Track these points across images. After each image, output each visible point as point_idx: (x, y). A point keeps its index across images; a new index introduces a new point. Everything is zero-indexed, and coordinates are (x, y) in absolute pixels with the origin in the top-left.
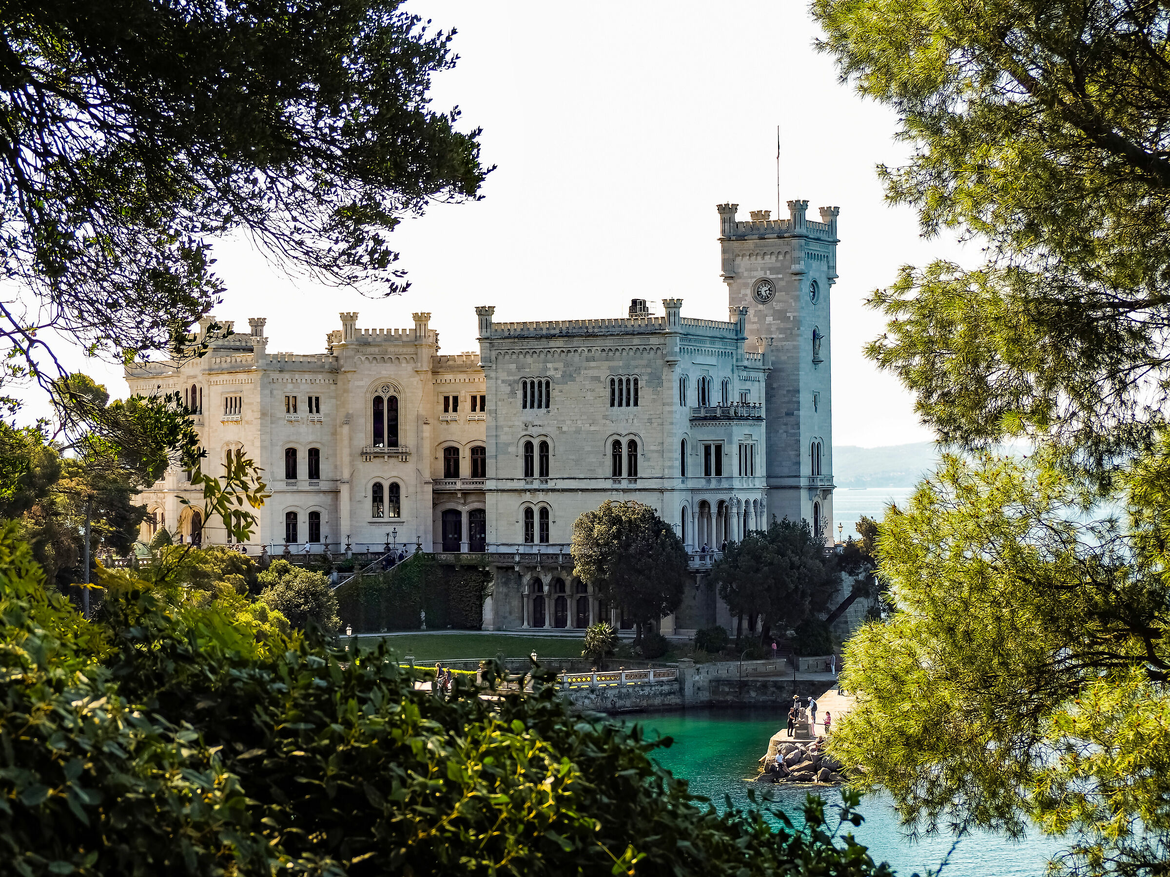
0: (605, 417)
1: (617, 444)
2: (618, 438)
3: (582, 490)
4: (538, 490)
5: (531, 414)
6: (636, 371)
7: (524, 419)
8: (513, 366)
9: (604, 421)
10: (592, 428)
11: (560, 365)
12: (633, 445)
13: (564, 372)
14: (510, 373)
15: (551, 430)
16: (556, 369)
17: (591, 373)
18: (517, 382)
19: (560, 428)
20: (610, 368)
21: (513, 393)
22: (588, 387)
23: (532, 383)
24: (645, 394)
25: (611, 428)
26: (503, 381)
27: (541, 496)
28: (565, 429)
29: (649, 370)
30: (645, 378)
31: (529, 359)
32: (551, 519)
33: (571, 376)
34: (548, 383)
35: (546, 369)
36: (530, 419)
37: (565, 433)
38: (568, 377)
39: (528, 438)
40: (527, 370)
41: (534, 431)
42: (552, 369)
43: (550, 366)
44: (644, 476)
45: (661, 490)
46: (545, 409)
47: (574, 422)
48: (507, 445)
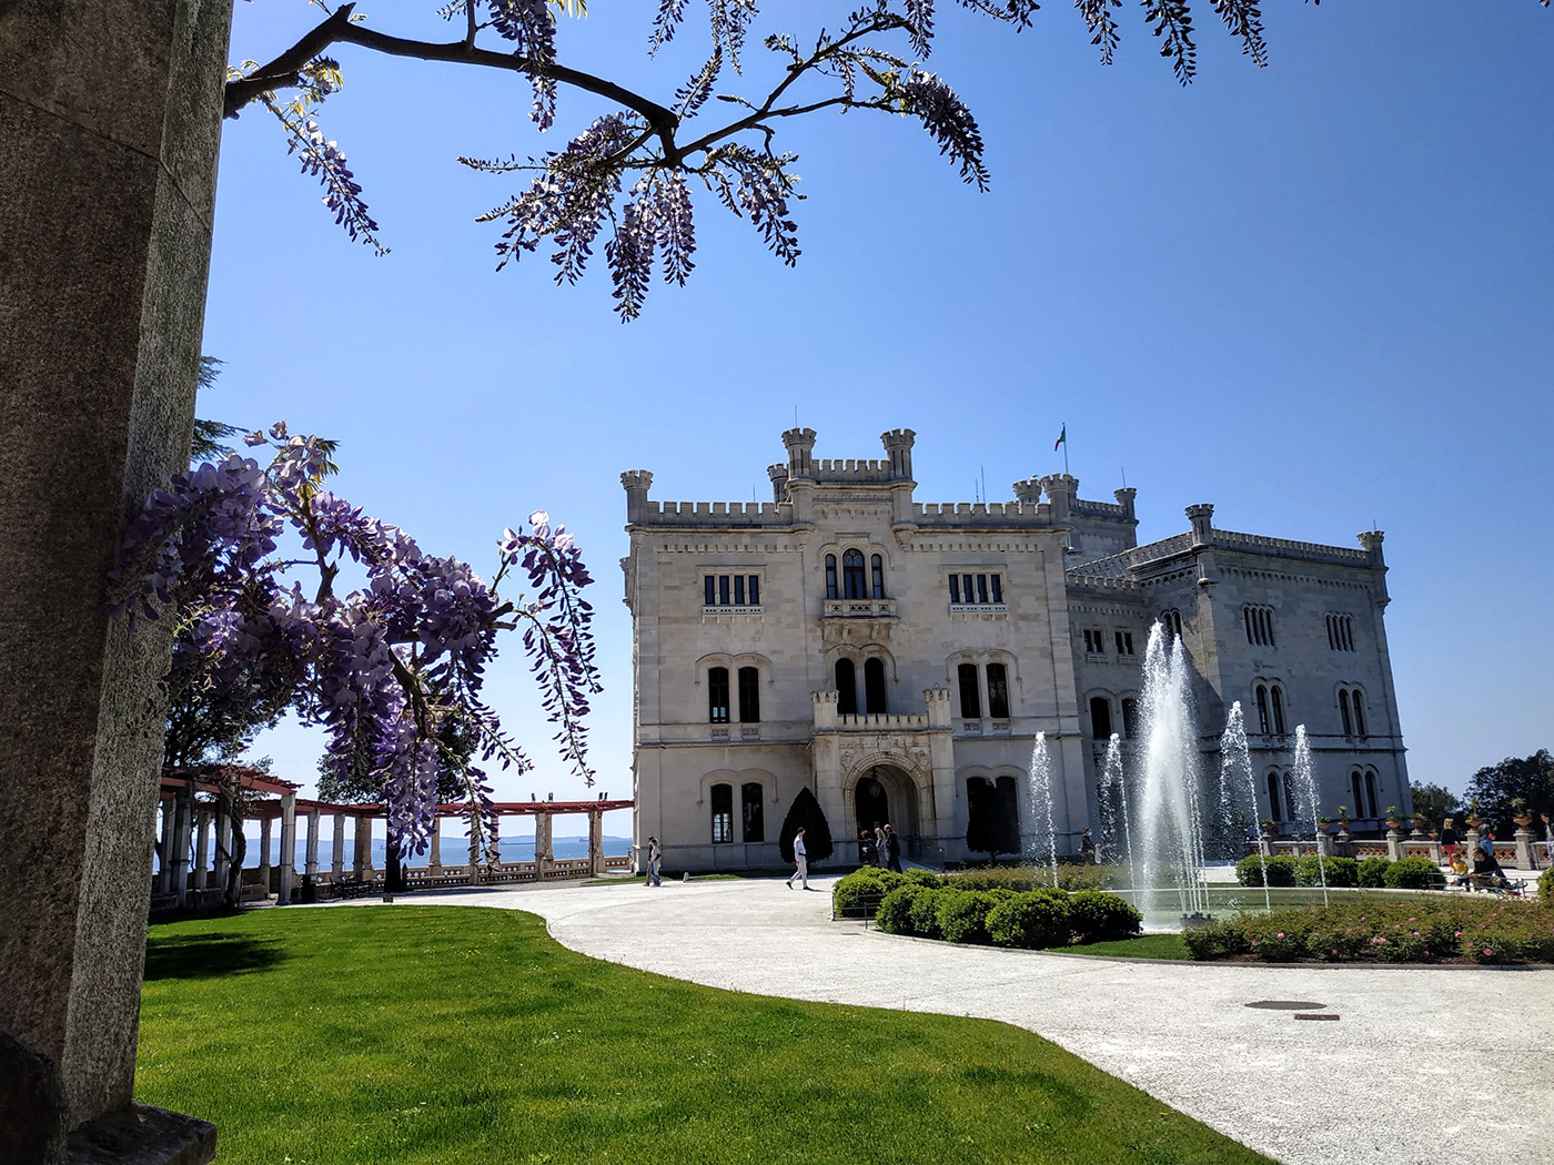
1: (1343, 694)
2: (1343, 686)
4: (1281, 750)
5: (1259, 651)
6: (1349, 610)
8: (1234, 588)
9: (1329, 666)
10: (1320, 674)
11: (1280, 593)
12: (1357, 694)
13: (1284, 602)
14: (1231, 597)
15: (1281, 673)
16: (1276, 598)
17: (1308, 606)
18: (1239, 608)
19: (1289, 671)
20: (1327, 603)
21: (1237, 621)
22: (1308, 623)
23: (1254, 611)
24: (1359, 636)
25: (1337, 674)
26: (1226, 606)
27: (1283, 758)
28: (1294, 673)
29: (1360, 610)
30: (1358, 618)
31: (1249, 582)
34: (1268, 614)
35: (1266, 597)
36: (1260, 657)
37: (1294, 677)
38: (1289, 608)
39: (1262, 682)
40: (1248, 595)
41: (1266, 673)
42: (1273, 595)
43: (1270, 592)
44: (1375, 734)
45: (1394, 752)
46: (1272, 648)
47: (1302, 664)
48: (1241, 689)
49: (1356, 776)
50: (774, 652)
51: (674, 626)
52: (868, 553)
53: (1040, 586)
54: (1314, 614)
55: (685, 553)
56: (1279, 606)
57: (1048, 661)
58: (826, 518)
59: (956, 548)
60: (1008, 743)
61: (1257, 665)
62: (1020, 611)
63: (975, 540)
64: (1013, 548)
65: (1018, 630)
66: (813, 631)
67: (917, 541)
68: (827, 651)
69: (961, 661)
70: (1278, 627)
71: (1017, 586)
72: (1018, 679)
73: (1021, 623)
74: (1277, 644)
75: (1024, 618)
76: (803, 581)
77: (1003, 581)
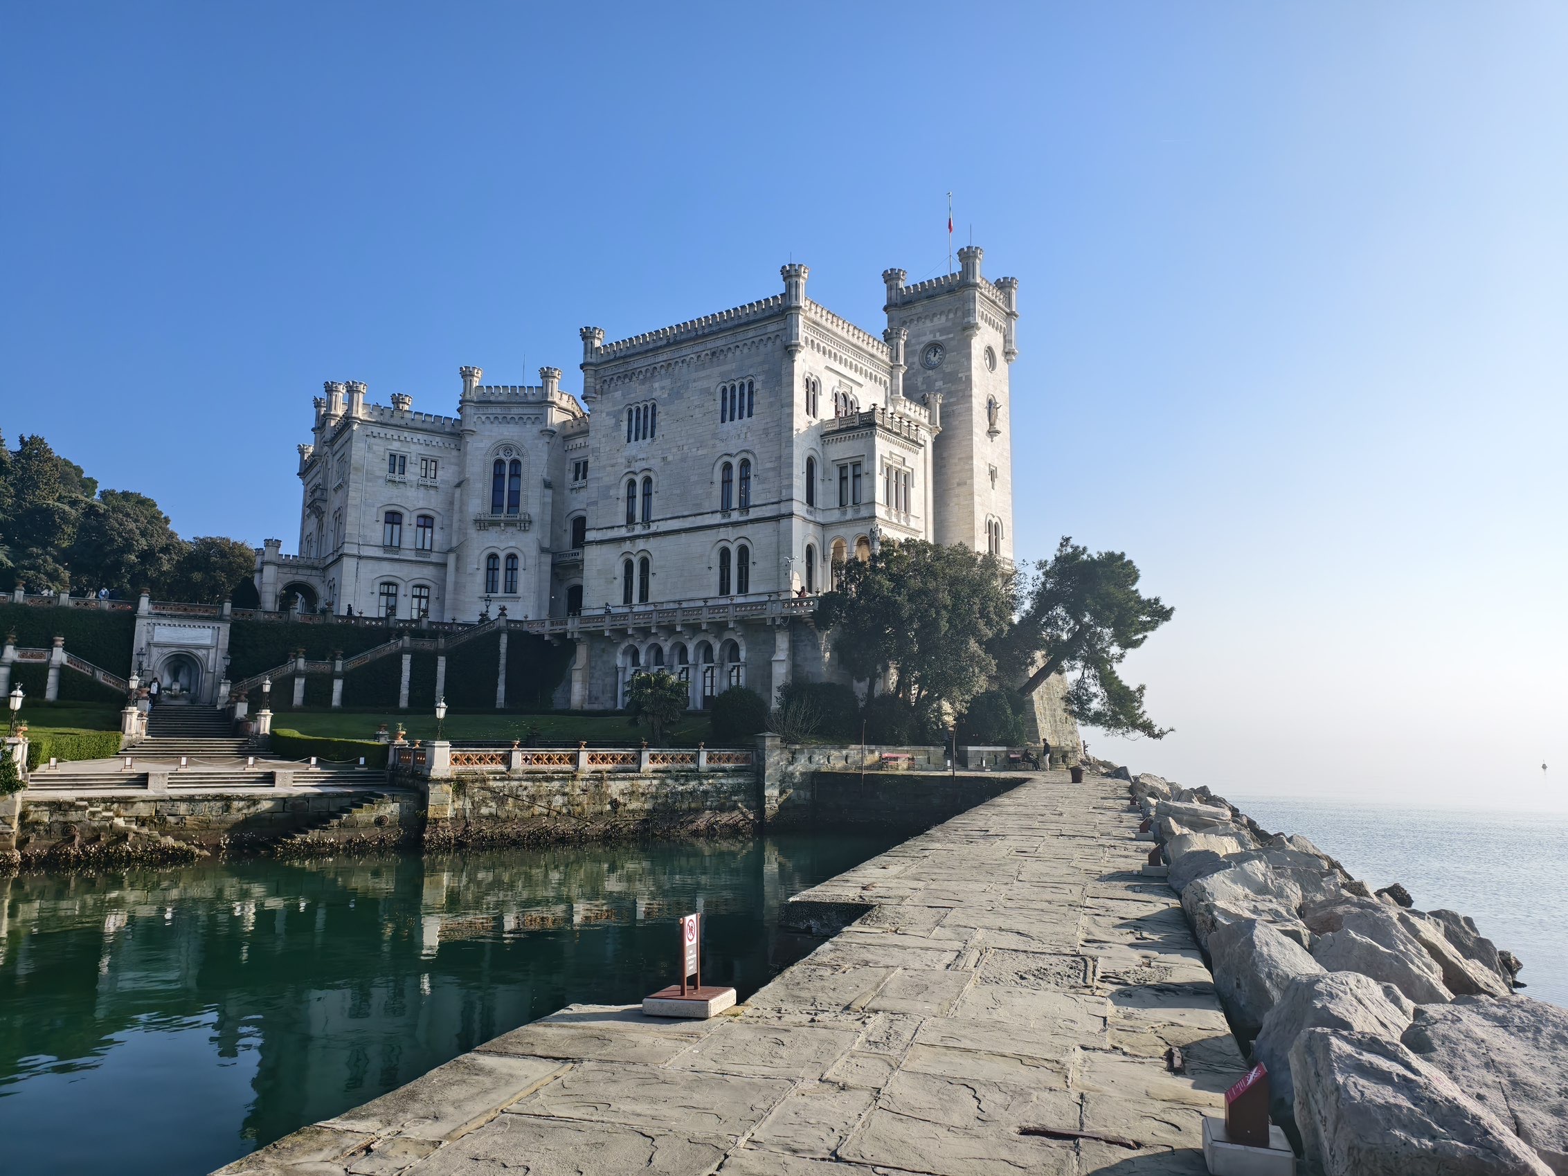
0: (715, 436)
1: (727, 467)
2: (727, 459)
3: (686, 530)
4: (639, 537)
5: (635, 448)
6: (751, 371)
7: (626, 454)
8: (618, 394)
9: (712, 442)
10: (700, 452)
11: (667, 383)
12: (745, 465)
13: (671, 390)
14: (615, 403)
15: (655, 463)
16: (663, 388)
17: (699, 385)
18: (621, 412)
19: (664, 459)
20: (720, 374)
21: (618, 425)
22: (696, 403)
23: (638, 410)
24: (761, 398)
25: (721, 448)
26: (608, 414)
27: (641, 544)
28: (670, 458)
29: (766, 367)
30: (761, 378)
31: (635, 382)
32: (652, 571)
33: (678, 392)
34: (654, 406)
35: (652, 390)
36: (634, 452)
37: (669, 463)
38: (676, 395)
39: (631, 476)
40: (632, 396)
41: (637, 466)
42: (659, 388)
43: (656, 385)
44: (757, 503)
45: (777, 518)
46: (649, 440)
47: (680, 448)
48: (608, 488)
49: (725, 554)
54: (707, 390)
56: (665, 396)
70: (660, 417)
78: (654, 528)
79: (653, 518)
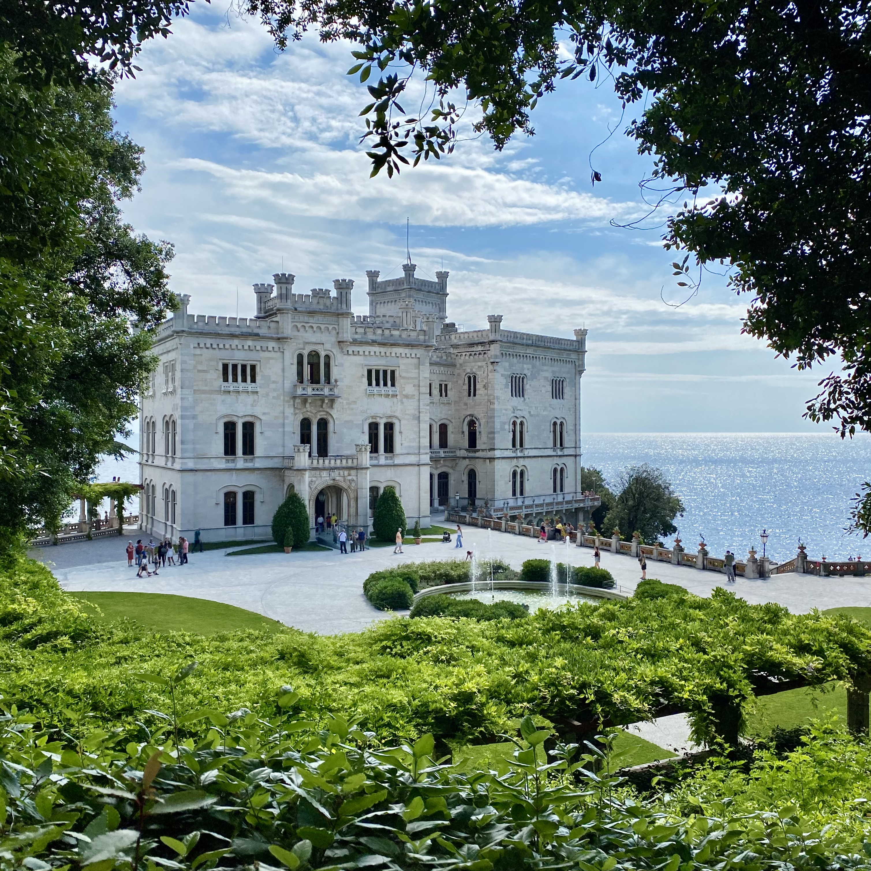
0: (550, 405)
1: (555, 424)
2: (555, 420)
3: (541, 457)
4: (521, 457)
5: (515, 402)
6: (564, 376)
7: (512, 404)
8: (507, 364)
9: (550, 408)
10: (545, 413)
11: (530, 366)
12: (562, 424)
13: (532, 372)
14: (505, 370)
15: (526, 413)
16: (528, 370)
17: (544, 374)
18: (509, 376)
19: (530, 412)
20: (553, 372)
21: (507, 384)
22: (543, 384)
23: (516, 378)
24: (567, 390)
25: (553, 413)
26: (502, 375)
27: (522, 462)
28: (532, 413)
29: (569, 375)
30: (567, 380)
31: (515, 360)
32: (526, 477)
33: (535, 375)
34: (523, 379)
35: (523, 369)
36: (516, 405)
37: (531, 415)
39: (515, 419)
40: (514, 368)
41: (518, 413)
42: (526, 369)
43: (525, 366)
44: (568, 446)
45: (576, 456)
46: (522, 399)
47: (536, 408)
48: (505, 423)
49: (555, 470)
50: (264, 414)
51: (203, 396)
52: (323, 354)
53: (416, 378)
54: (546, 378)
55: (211, 350)
56: (529, 374)
57: (417, 422)
58: (298, 331)
59: (372, 353)
60: (392, 468)
61: (514, 409)
62: (404, 393)
63: (383, 350)
64: (403, 355)
65: (402, 403)
66: (288, 401)
67: (351, 349)
68: (295, 414)
69: (371, 421)
70: (527, 387)
71: (404, 378)
72: (400, 432)
73: (405, 400)
74: (526, 396)
75: (407, 396)
76: (283, 370)
77: (397, 374)
78: (526, 453)
79: (526, 447)
